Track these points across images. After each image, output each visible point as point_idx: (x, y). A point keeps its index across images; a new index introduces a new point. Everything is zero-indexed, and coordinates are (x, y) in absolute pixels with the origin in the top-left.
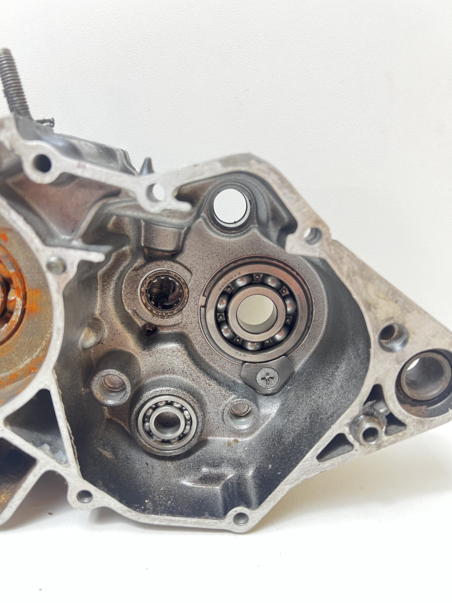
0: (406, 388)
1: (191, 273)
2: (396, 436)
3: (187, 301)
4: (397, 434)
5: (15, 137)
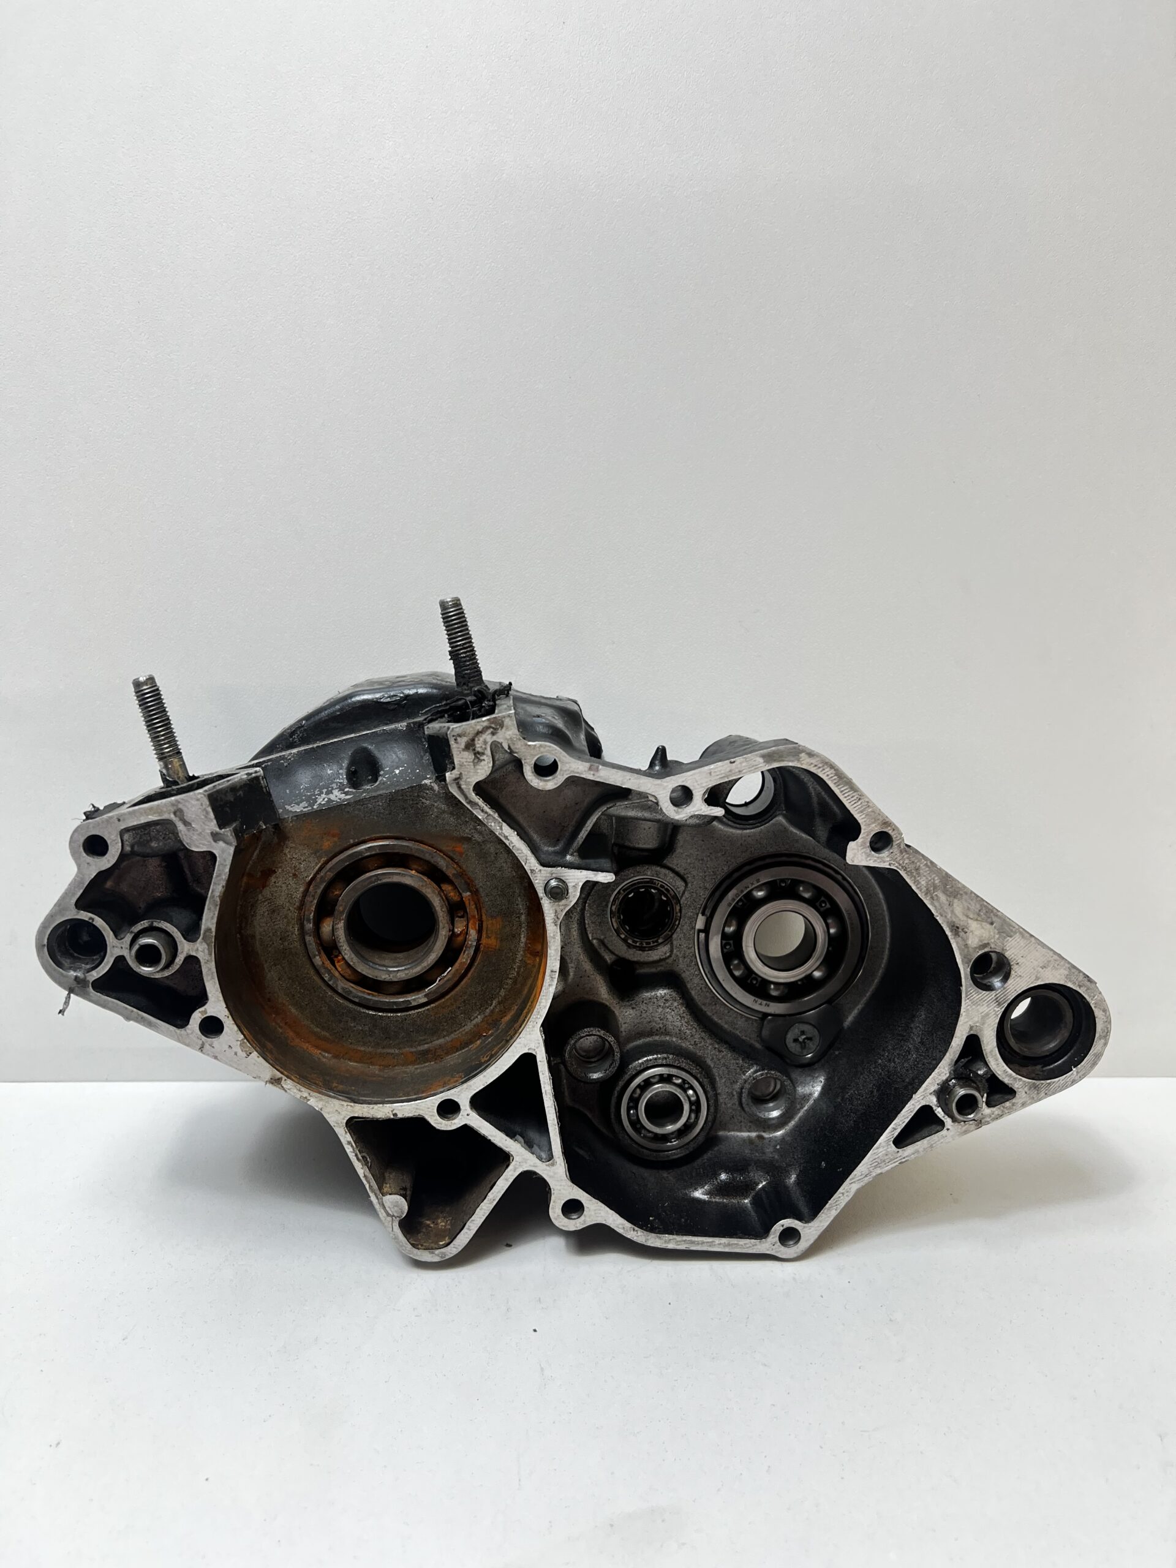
0: (1013, 1040)
1: (686, 883)
2: (1002, 1108)
3: (679, 924)
4: (1003, 1104)
5: (514, 736)
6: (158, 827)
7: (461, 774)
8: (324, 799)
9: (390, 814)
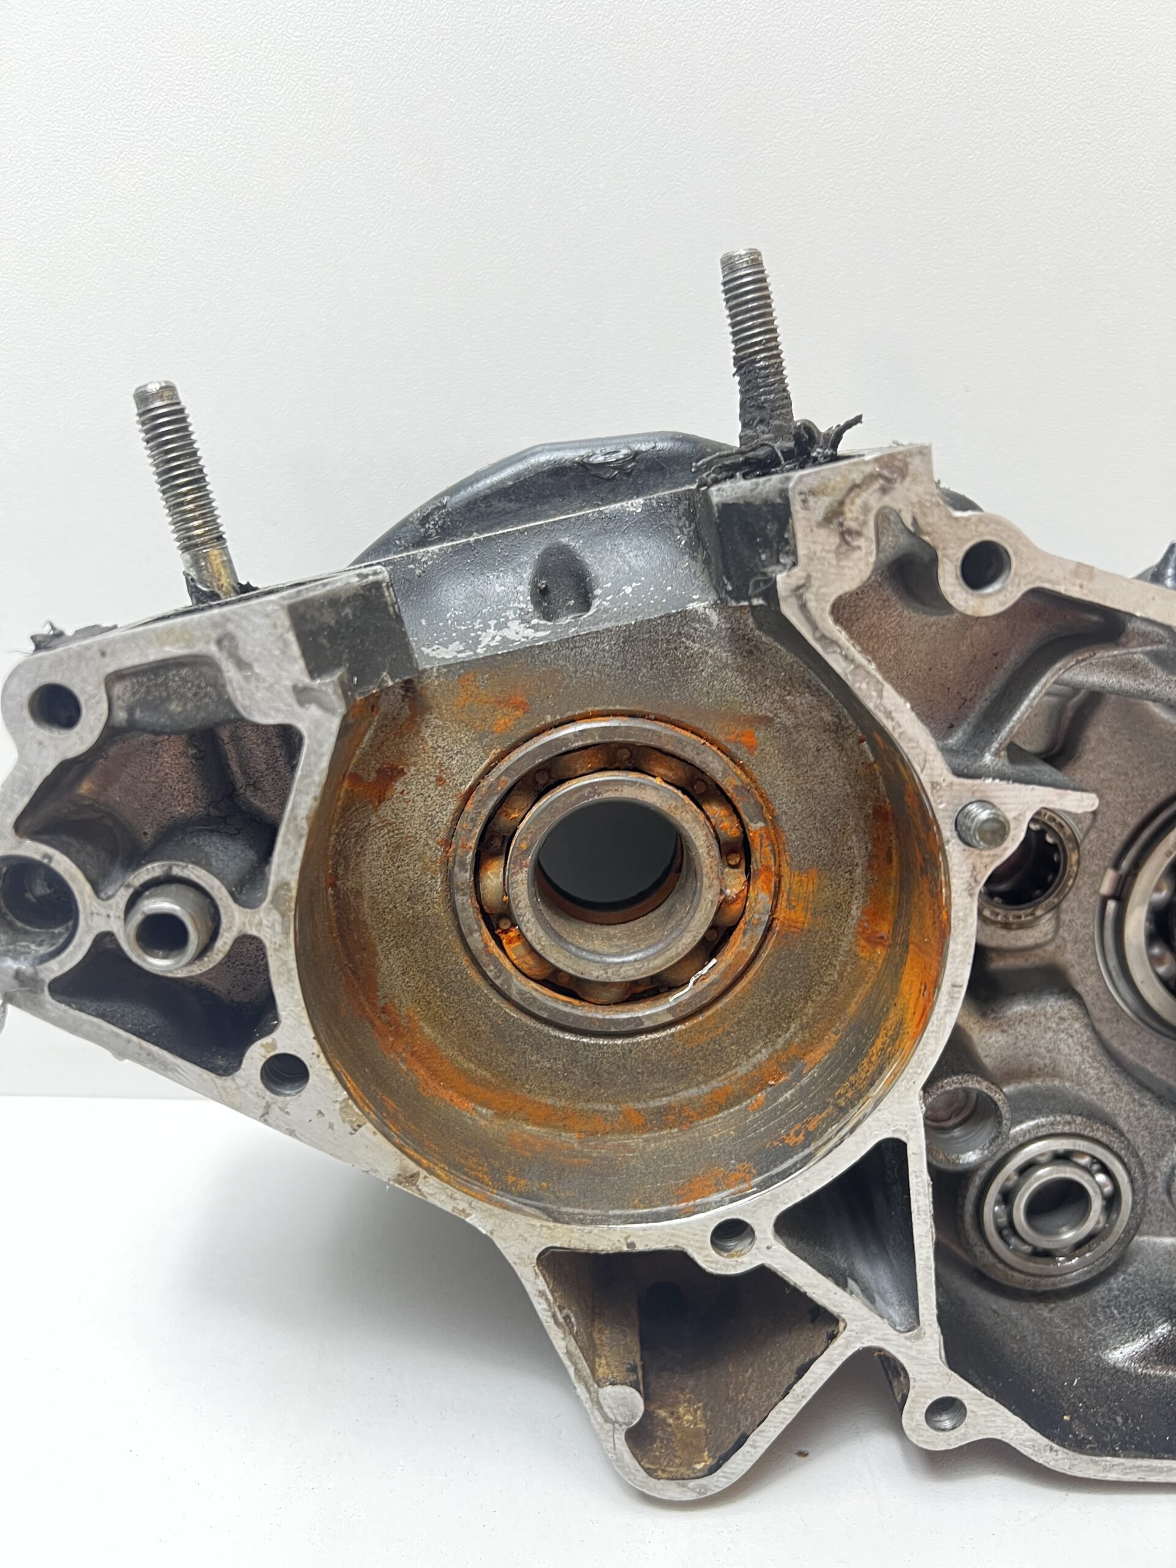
3: (1073, 885)
5: (928, 497)
6: (184, 672)
7: (809, 577)
8: (493, 638)
9: (623, 668)
